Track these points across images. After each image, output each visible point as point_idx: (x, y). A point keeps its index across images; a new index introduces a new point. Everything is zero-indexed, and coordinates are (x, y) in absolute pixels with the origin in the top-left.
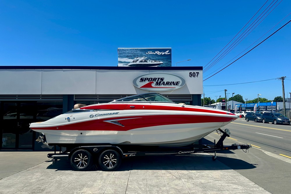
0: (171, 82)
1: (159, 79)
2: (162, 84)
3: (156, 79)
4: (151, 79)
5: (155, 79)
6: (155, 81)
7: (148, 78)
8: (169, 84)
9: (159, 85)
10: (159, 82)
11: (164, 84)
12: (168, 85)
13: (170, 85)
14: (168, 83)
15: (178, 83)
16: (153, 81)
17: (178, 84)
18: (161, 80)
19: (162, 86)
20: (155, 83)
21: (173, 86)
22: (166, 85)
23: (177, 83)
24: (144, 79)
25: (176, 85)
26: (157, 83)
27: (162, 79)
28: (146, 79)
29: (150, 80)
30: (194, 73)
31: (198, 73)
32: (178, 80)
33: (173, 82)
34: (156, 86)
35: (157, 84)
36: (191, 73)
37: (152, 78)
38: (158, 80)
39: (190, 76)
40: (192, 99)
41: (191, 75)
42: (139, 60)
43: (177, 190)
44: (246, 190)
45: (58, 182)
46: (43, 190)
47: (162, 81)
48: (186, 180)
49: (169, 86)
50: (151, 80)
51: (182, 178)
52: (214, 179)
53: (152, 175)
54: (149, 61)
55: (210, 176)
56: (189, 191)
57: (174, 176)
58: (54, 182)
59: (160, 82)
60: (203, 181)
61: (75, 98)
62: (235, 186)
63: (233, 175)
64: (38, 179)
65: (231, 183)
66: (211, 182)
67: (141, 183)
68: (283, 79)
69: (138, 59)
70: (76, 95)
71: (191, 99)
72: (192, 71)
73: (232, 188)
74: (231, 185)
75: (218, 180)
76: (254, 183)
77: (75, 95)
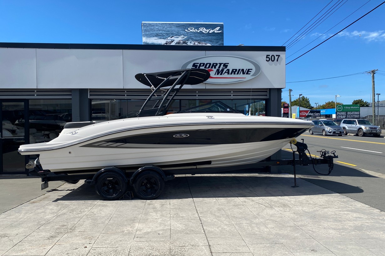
0: (239, 70)
1: (221, 64)
2: (225, 72)
3: (217, 64)
4: (208, 65)
5: (214, 65)
6: (215, 68)
7: (204, 64)
8: (236, 73)
9: (221, 74)
10: (221, 69)
11: (228, 73)
12: (234, 74)
13: (238, 74)
14: (234, 71)
15: (250, 70)
16: (212, 68)
17: (249, 73)
18: (223, 66)
19: (226, 75)
20: (215, 70)
21: (241, 75)
22: (231, 74)
23: (248, 71)
24: (198, 65)
25: (247, 73)
26: (218, 70)
27: (226, 65)
28: (202, 65)
29: (207, 67)
30: (273, 57)
31: (279, 56)
32: (250, 66)
33: (243, 70)
34: (216, 76)
35: (218, 72)
36: (269, 55)
37: (210, 64)
38: (219, 67)
39: (267, 60)
40: (268, 95)
41: (270, 59)
42: (175, 42)
43: (277, 222)
44: (374, 219)
45: (90, 218)
46: (73, 229)
47: (226, 68)
48: (281, 209)
49: (236, 76)
50: (209, 67)
51: (273, 207)
52: (320, 207)
53: (227, 203)
54: (191, 42)
55: (312, 202)
56: (295, 223)
57: (260, 204)
58: (83, 217)
59: (223, 69)
60: (306, 209)
61: (90, 95)
62: (355, 215)
63: (342, 200)
64: (56, 214)
65: (347, 211)
66: (317, 211)
67: (217, 214)
68: (373, 72)
69: (173, 38)
70: (92, 90)
71: (266, 95)
72: (271, 53)
73: (353, 217)
74: (348, 214)
75: (325, 207)
76: (380, 211)
77: (90, 89)
